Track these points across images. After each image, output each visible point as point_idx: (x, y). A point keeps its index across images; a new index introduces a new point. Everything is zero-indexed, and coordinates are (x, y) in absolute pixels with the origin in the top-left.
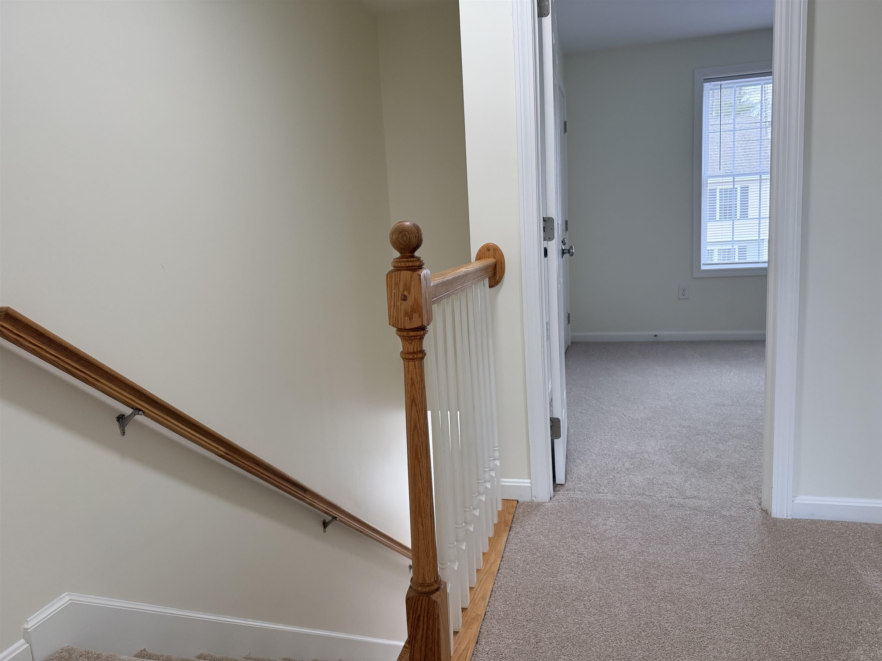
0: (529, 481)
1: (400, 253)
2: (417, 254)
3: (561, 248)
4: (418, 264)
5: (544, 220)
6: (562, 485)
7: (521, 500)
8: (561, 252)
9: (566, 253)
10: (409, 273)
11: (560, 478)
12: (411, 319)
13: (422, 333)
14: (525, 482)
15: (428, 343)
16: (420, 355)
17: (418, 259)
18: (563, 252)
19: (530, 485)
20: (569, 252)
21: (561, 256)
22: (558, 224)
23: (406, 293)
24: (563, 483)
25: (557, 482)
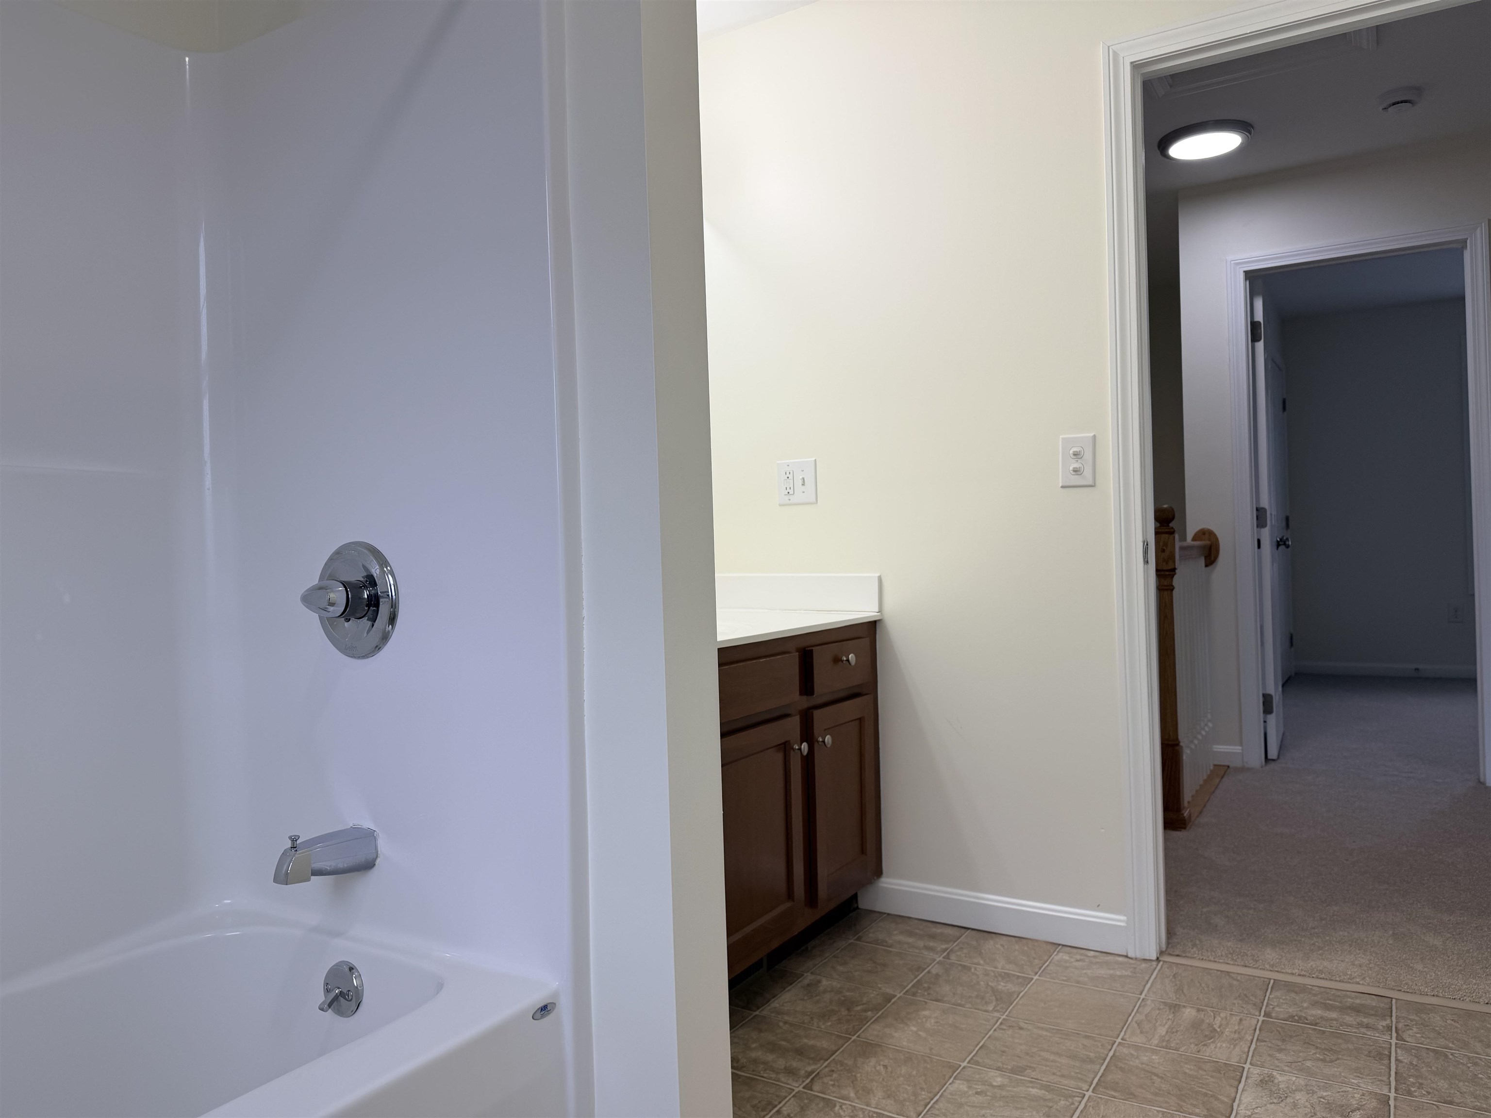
0: (1240, 748)
1: (1160, 523)
2: (1171, 525)
3: (1275, 540)
4: (1172, 530)
5: (1257, 510)
6: (1273, 760)
7: (1231, 765)
8: (1275, 544)
9: (1281, 545)
10: (1167, 535)
11: (1273, 753)
12: (1167, 563)
13: (1173, 573)
14: (1237, 749)
15: (1177, 581)
16: (1172, 588)
17: (1172, 528)
18: (1278, 545)
19: (1240, 751)
20: (1285, 544)
21: (1275, 547)
22: (1271, 514)
23: (1164, 548)
24: (1275, 757)
25: (1269, 757)
